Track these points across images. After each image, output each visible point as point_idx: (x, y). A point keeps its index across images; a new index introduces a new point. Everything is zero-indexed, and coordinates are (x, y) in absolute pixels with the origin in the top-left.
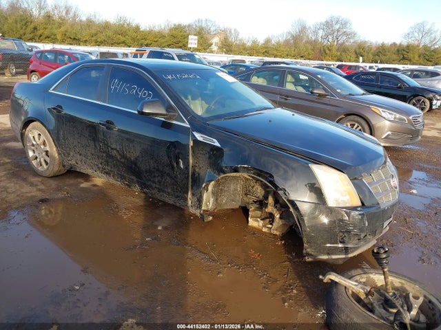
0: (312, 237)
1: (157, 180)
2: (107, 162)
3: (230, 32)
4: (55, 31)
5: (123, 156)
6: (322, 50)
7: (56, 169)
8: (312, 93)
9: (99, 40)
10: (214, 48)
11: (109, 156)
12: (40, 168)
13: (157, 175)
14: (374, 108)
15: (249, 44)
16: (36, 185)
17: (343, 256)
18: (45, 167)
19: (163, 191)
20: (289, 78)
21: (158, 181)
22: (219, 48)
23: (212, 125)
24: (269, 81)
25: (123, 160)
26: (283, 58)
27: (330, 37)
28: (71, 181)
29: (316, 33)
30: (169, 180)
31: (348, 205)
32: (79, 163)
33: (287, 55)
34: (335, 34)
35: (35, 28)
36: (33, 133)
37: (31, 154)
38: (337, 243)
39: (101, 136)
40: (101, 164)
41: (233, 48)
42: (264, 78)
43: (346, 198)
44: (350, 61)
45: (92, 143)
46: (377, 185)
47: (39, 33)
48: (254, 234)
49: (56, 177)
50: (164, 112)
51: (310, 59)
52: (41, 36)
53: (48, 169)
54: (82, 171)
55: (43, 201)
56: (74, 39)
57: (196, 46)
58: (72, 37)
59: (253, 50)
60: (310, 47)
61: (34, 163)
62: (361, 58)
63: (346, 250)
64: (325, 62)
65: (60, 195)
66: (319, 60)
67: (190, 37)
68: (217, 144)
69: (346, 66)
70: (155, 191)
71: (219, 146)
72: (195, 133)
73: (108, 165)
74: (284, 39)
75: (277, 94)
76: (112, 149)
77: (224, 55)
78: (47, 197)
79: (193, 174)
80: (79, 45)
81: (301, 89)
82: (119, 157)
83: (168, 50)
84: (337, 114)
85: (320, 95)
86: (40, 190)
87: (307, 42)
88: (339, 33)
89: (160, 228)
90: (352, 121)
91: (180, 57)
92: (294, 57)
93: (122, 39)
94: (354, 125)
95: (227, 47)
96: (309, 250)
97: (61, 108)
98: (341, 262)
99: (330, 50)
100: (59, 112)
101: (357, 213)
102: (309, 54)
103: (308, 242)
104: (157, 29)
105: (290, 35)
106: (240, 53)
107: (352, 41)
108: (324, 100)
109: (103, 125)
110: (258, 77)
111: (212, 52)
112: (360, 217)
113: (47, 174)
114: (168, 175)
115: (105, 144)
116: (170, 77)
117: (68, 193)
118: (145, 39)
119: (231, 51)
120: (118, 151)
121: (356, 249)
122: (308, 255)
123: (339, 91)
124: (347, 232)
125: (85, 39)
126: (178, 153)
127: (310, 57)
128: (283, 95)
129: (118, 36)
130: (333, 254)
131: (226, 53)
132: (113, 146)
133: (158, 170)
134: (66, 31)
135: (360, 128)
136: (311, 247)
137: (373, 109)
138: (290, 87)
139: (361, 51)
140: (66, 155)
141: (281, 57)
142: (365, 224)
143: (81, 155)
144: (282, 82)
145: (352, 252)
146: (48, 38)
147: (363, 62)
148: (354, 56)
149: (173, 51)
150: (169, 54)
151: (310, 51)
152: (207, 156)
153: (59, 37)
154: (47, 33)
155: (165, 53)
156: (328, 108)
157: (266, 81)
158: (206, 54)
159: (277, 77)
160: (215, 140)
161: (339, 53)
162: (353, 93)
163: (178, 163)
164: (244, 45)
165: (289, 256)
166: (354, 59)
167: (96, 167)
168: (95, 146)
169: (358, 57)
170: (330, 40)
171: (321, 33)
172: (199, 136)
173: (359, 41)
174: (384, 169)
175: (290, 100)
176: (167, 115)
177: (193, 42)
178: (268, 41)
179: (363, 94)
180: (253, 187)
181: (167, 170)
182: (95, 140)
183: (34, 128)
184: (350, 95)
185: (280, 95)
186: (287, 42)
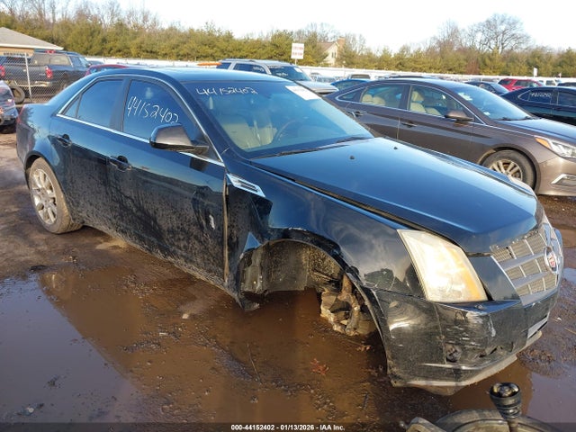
0: (399, 349)
1: (182, 245)
2: (121, 215)
3: (354, 39)
4: (129, 43)
5: (140, 209)
6: (480, 59)
7: (66, 223)
8: (446, 117)
9: (181, 53)
10: (330, 59)
11: (124, 208)
12: (47, 222)
13: (182, 237)
14: (540, 139)
15: (379, 55)
16: (37, 245)
17: (452, 384)
18: (53, 219)
19: (191, 261)
20: (416, 96)
21: (185, 246)
22: (337, 60)
23: (256, 164)
24: (389, 101)
25: (139, 214)
26: (425, 71)
27: (493, 42)
28: (85, 240)
29: (472, 36)
30: (197, 245)
31: (462, 299)
32: (91, 216)
33: (430, 68)
34: (500, 37)
35: (104, 40)
36: (37, 173)
37: (37, 201)
38: (442, 362)
39: (112, 179)
40: (115, 218)
41: (355, 60)
42: (382, 97)
43: (461, 287)
44: (519, 74)
45: (103, 188)
46: (519, 265)
47: (108, 46)
48: (326, 331)
49: (67, 233)
50: (189, 144)
51: (461, 73)
52: (111, 49)
53: (55, 222)
54: (95, 227)
55: (36, 269)
56: (151, 52)
57: (301, 57)
58: (149, 50)
59: (382, 63)
60: (462, 57)
61: (41, 213)
62: (535, 70)
63: (457, 374)
64: (483, 77)
65: (63, 260)
66: (475, 73)
67: (294, 45)
68: (261, 193)
69: (512, 80)
70: (181, 261)
71: (264, 196)
72: (230, 176)
73: (123, 221)
74: (428, 46)
75: (397, 119)
76: (126, 197)
77: (343, 68)
78: (45, 264)
79: (230, 238)
80: (157, 58)
81: (434, 113)
82: (134, 209)
83: (258, 62)
84: (483, 148)
85: (459, 120)
86: (39, 252)
87: (459, 50)
88: (506, 37)
89: (185, 316)
90: (504, 157)
91: (274, 71)
92: (437, 69)
93: (210, 51)
94: (509, 164)
95: (347, 58)
96: (395, 370)
97: (68, 138)
98: (450, 393)
99: (491, 60)
100: (66, 144)
101: (475, 314)
102: (460, 66)
103: (393, 358)
104: (256, 37)
105: (436, 41)
106: (365, 66)
107: (524, 46)
108: (464, 128)
109: (114, 162)
110: (373, 96)
111: (326, 65)
112: (481, 321)
113: (56, 229)
114: (196, 237)
115: (118, 191)
116: (207, 92)
117: (74, 258)
118: (240, 50)
119: (353, 63)
120: (133, 201)
121: (473, 373)
122: (395, 377)
123: (487, 114)
124: (457, 344)
125: (163, 52)
126: (208, 205)
127: (462, 70)
128: (406, 120)
129: (204, 48)
130: (435, 379)
131: (346, 66)
132: (128, 194)
133: (183, 230)
134: (142, 43)
135: (518, 168)
136: (398, 365)
137: (538, 140)
138: (416, 108)
139: (536, 60)
140: (76, 204)
141: (421, 70)
142: (490, 333)
143: (91, 204)
144: (405, 102)
145: (468, 378)
146: (120, 51)
147: (539, 75)
148: (525, 68)
149: (265, 63)
150: (260, 67)
151: (462, 62)
152: (248, 211)
153: (133, 51)
154: (119, 45)
155: (256, 66)
156: (470, 139)
157: (383, 101)
158: (320, 67)
159: (399, 96)
160: (257, 187)
161: (504, 64)
162: (509, 117)
163: (208, 221)
164: (370, 55)
165: (373, 372)
166: (526, 70)
167: (109, 223)
168: (107, 193)
169: (532, 69)
170: (493, 46)
171: (479, 37)
172: (235, 181)
173: (535, 47)
174: (533, 239)
175: (417, 128)
176: (192, 148)
177: (297, 51)
178: (405, 49)
179: (527, 118)
180: (323, 259)
181: (194, 230)
182: (106, 183)
183: (39, 166)
184: (505, 119)
185: (401, 120)
186: (431, 51)
